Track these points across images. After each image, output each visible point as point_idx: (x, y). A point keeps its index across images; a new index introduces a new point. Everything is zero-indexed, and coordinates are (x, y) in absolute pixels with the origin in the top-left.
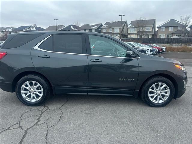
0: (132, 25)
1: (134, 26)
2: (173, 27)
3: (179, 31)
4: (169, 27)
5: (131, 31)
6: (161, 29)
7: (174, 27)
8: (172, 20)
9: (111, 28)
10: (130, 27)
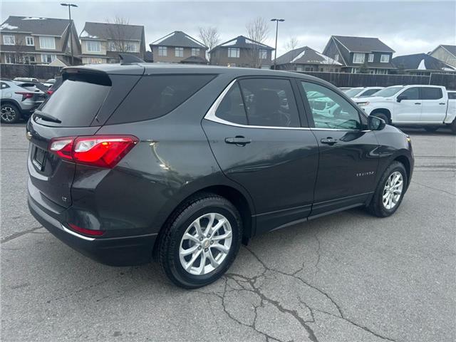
0: (90, 33)
1: (95, 37)
2: (182, 49)
3: (195, 58)
4: (175, 47)
5: (89, 49)
6: (160, 52)
7: (185, 48)
8: (178, 32)
9: (29, 35)
10: (86, 37)
